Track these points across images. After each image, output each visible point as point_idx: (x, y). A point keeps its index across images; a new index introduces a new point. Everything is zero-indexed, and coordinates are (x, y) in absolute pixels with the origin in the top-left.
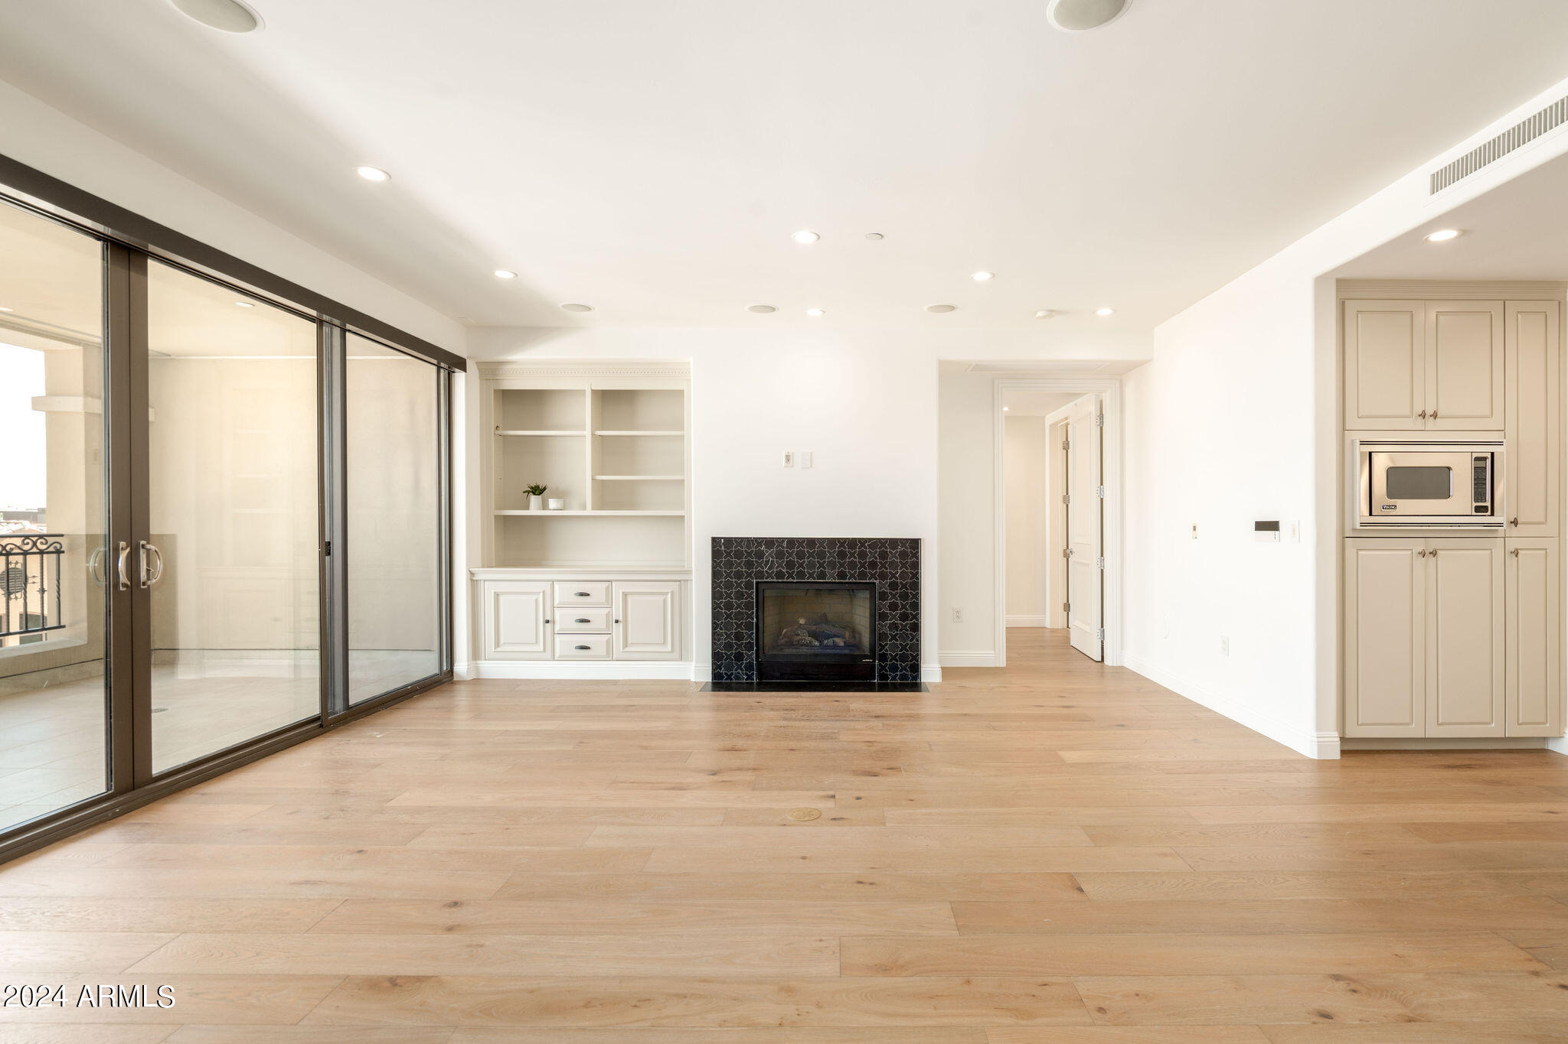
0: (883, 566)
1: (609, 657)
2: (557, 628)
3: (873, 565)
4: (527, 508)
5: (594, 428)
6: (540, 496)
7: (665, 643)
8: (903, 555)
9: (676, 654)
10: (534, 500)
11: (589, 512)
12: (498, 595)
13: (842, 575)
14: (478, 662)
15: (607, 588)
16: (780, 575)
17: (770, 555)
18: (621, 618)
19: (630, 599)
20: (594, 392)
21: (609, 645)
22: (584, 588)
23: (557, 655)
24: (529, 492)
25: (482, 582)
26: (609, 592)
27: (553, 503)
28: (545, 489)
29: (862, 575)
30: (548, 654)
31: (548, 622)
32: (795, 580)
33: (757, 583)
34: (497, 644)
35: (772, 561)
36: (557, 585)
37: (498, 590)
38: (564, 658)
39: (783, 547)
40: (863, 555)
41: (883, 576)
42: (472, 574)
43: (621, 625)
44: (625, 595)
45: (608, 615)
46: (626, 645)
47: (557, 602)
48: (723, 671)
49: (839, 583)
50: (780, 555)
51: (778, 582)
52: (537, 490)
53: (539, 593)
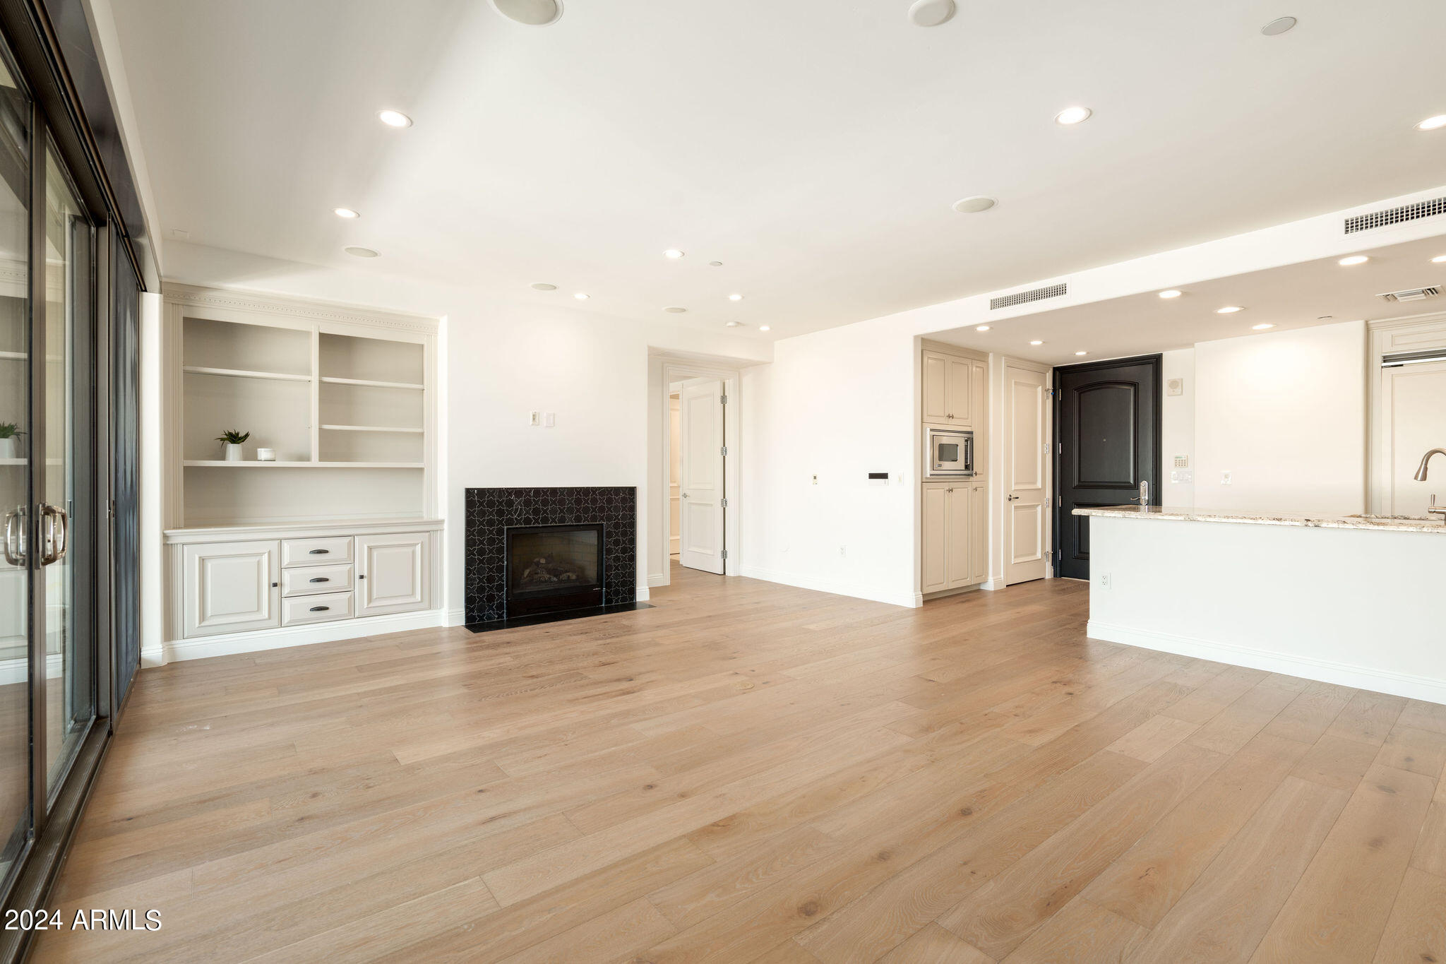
0: (609, 509)
1: (351, 615)
2: (286, 591)
3: (602, 509)
4: (223, 458)
5: (322, 374)
6: (240, 445)
7: (413, 594)
8: (624, 500)
9: (426, 603)
10: (233, 450)
11: (315, 462)
12: (203, 560)
13: (578, 519)
14: (174, 642)
15: (349, 543)
16: (527, 521)
17: (519, 503)
18: (365, 574)
19: (375, 553)
20: (323, 337)
21: (351, 603)
22: (320, 545)
23: (286, 619)
24: (222, 439)
25: (180, 547)
26: (351, 546)
27: (263, 453)
28: (247, 435)
29: (594, 518)
30: (275, 621)
31: (275, 585)
32: (541, 525)
33: (508, 529)
34: (203, 617)
35: (521, 509)
36: (286, 545)
37: (203, 555)
38: (295, 623)
39: (530, 496)
40: (594, 501)
41: (609, 518)
42: (165, 537)
43: (365, 580)
44: (370, 549)
45: (349, 571)
46: (370, 600)
47: (286, 561)
48: (475, 614)
49: (576, 525)
50: (527, 503)
51: (526, 527)
52: (234, 438)
53: (262, 554)
